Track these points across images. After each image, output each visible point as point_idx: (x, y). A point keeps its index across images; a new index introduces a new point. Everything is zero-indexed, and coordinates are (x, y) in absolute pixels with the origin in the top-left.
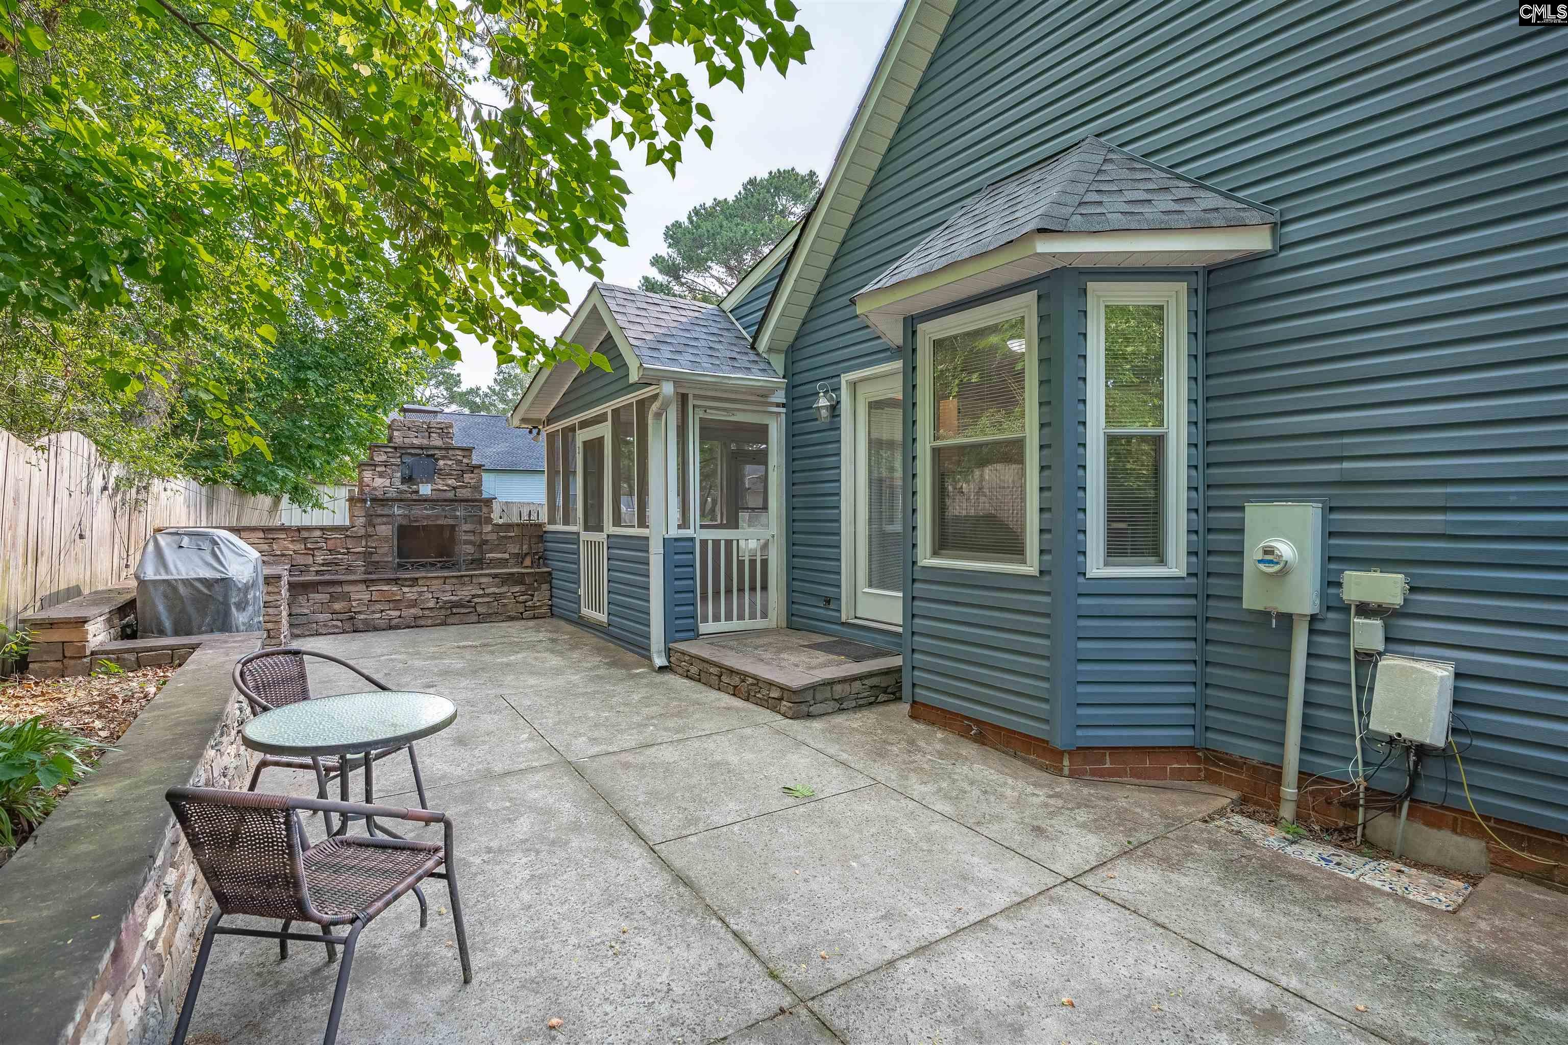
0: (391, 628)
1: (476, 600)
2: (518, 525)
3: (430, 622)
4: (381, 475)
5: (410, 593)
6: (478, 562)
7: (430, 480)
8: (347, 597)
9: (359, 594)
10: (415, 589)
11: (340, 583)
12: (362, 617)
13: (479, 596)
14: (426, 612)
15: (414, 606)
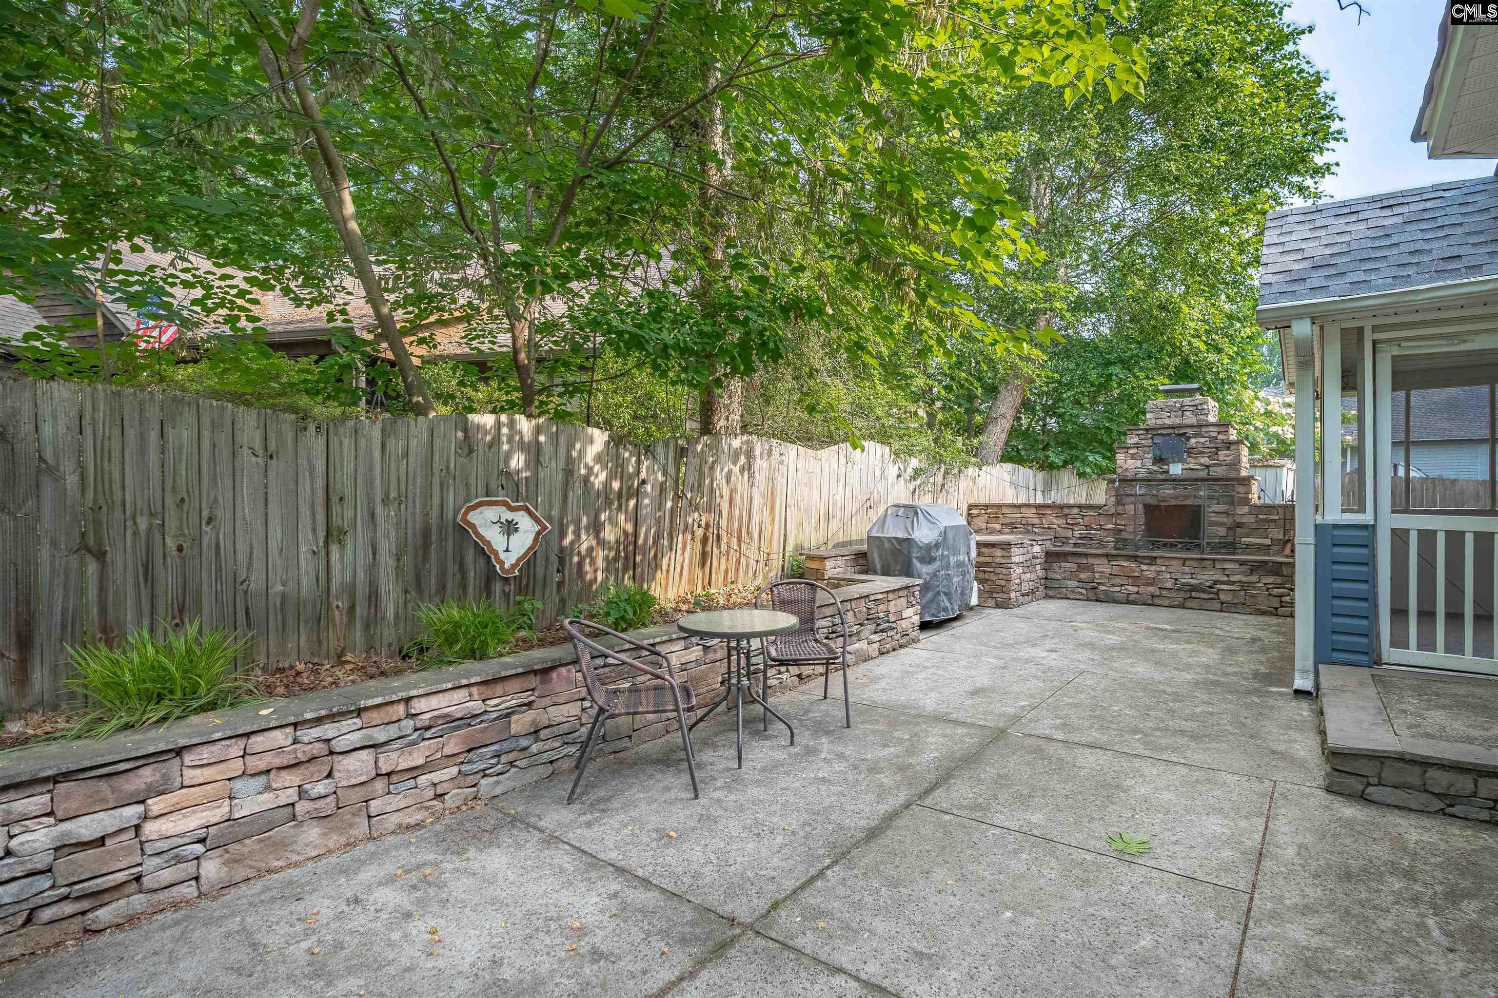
0: (1129, 602)
1: (1219, 586)
2: (1280, 506)
3: (1167, 602)
4: (1133, 457)
5: (1149, 571)
6: (1229, 546)
7: (1181, 461)
8: (1090, 568)
9: (1102, 568)
10: (1153, 568)
11: (1086, 555)
12: (1103, 588)
13: (1223, 582)
14: (1164, 592)
15: (1152, 585)
